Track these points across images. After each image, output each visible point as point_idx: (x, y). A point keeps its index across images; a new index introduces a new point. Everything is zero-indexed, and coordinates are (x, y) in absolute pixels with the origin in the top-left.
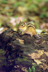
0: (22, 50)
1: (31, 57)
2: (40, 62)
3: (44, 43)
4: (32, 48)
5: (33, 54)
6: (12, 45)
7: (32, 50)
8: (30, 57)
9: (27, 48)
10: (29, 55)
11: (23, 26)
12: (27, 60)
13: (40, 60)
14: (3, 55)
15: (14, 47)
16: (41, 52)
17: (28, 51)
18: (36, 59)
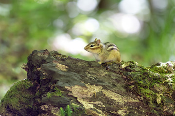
0: (57, 79)
1: (71, 92)
2: (92, 106)
3: (106, 75)
4: (76, 78)
5: (76, 87)
6: (41, 71)
7: (75, 80)
8: (69, 91)
9: (67, 77)
10: (66, 87)
11: (94, 47)
12: (62, 95)
13: (93, 103)
14: (27, 88)
15: (44, 74)
16: (96, 89)
17: (68, 82)
18: (83, 99)
